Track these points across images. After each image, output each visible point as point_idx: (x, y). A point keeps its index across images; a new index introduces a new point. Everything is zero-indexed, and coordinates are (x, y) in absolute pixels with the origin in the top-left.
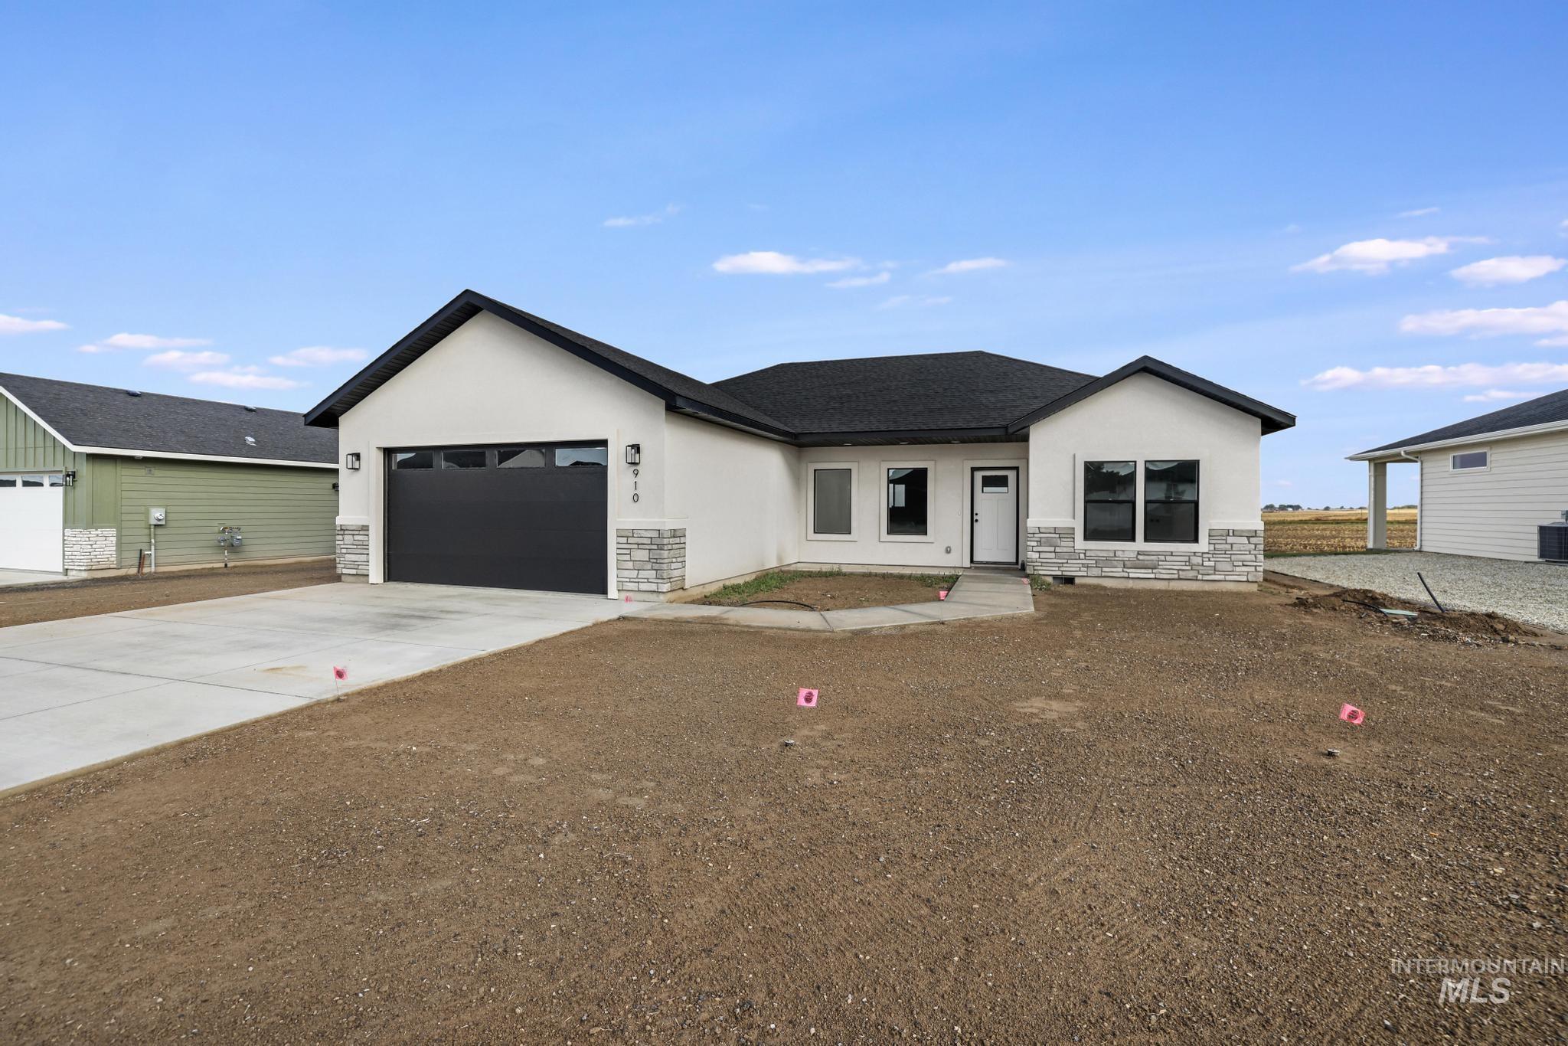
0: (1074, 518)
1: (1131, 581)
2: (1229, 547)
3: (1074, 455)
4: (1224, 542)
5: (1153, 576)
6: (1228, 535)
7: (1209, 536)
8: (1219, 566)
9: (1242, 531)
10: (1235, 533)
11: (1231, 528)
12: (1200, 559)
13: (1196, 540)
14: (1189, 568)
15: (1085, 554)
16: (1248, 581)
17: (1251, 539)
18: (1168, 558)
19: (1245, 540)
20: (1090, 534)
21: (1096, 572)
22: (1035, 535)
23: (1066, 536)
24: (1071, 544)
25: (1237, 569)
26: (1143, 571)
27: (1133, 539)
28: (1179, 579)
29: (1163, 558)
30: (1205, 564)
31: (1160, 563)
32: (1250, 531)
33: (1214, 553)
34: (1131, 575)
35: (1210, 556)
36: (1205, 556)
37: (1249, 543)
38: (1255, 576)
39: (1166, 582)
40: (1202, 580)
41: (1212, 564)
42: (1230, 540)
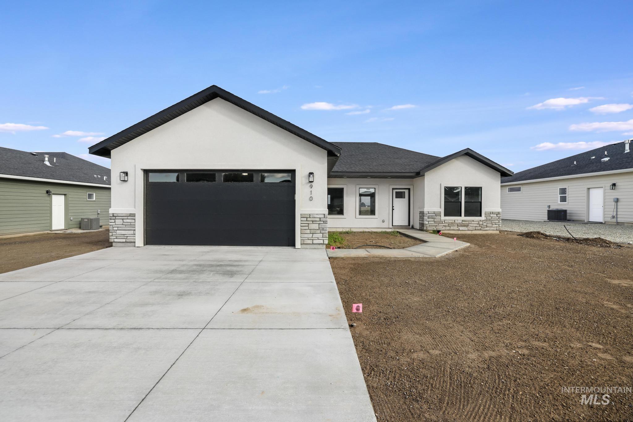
0: (441, 208)
1: (459, 231)
2: (491, 218)
3: (441, 184)
4: (489, 216)
5: (467, 229)
6: (491, 214)
7: (485, 214)
8: (488, 225)
9: (495, 212)
10: (493, 213)
11: (492, 211)
12: (482, 222)
13: (481, 216)
14: (479, 226)
15: (444, 221)
16: (496, 230)
17: (498, 215)
18: (472, 222)
19: (495, 215)
20: (446, 215)
21: (448, 228)
22: (427, 215)
23: (438, 215)
24: (440, 218)
25: (493, 226)
26: (464, 227)
27: (461, 216)
28: (475, 230)
29: (470, 222)
30: (484, 224)
31: (470, 224)
32: (497, 212)
33: (486, 220)
34: (460, 229)
35: (485, 221)
36: (484, 221)
37: (497, 216)
38: (499, 228)
39: (471, 231)
40: (483, 230)
41: (486, 224)
42: (491, 215)
